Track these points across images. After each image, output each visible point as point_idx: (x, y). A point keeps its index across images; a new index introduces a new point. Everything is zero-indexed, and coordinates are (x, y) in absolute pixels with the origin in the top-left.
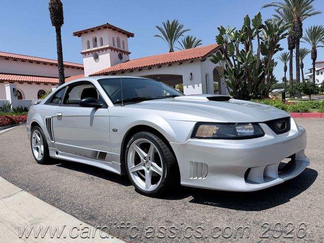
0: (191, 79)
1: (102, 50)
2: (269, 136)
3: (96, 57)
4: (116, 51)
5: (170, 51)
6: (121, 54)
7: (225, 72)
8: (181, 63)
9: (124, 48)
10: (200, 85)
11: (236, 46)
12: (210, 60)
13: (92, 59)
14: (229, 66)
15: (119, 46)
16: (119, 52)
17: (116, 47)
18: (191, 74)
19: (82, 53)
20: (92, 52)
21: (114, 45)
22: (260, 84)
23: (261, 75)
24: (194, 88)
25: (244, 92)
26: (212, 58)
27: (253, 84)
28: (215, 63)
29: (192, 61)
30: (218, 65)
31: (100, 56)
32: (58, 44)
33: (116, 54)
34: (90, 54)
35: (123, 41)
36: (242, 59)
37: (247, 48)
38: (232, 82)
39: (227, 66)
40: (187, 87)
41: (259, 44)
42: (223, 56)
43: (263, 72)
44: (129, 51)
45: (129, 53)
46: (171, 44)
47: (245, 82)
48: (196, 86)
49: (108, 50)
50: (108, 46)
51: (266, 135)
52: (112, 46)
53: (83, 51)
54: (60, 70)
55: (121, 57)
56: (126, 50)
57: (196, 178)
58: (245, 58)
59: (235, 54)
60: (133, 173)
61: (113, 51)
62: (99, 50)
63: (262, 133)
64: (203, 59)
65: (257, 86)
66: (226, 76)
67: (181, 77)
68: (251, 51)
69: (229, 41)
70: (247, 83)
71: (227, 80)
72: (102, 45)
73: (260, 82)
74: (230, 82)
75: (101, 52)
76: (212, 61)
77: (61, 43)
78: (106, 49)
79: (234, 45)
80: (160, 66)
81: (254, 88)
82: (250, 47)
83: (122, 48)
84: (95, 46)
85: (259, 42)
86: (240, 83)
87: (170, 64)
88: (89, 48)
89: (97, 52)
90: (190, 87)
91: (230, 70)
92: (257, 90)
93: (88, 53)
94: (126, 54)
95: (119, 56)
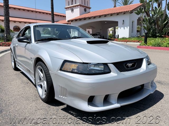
0: (123, 24)
1: (76, 6)
2: (114, 74)
3: (72, 10)
4: (83, 7)
5: (114, 7)
6: (86, 8)
7: (144, 20)
8: (118, 14)
9: (87, 5)
10: (128, 27)
11: (152, 4)
12: (135, 13)
13: (70, 11)
14: (146, 17)
15: (85, 4)
16: (84, 8)
17: (83, 4)
18: (123, 21)
19: (65, 8)
20: (70, 7)
21: (82, 3)
22: (164, 29)
23: (165, 23)
24: (124, 29)
25: (153, 33)
26: (136, 11)
27: (160, 28)
28: (138, 15)
29: (125, 13)
30: (139, 16)
31: (74, 10)
32: (51, 3)
33: (83, 9)
34: (70, 8)
35: (87, 1)
36: (154, 13)
37: (159, 6)
38: (147, 26)
39: (145, 16)
40: (120, 29)
41: (166, 4)
42: (143, 11)
43: (167, 21)
45: (90, 8)
46: (115, 3)
47: (155, 27)
48: (126, 28)
49: (79, 6)
50: (79, 4)
51: (111, 73)
52: (81, 4)
53: (66, 7)
54: (52, 17)
55: (85, 10)
56: (88, 6)
57: (62, 97)
58: (156, 12)
59: (151, 9)
60: (38, 85)
61: (81, 7)
62: (74, 7)
63: (109, 71)
64: (131, 12)
65: (162, 30)
66: (144, 23)
67: (117, 22)
68: (161, 8)
69: (148, 2)
70: (156, 27)
71: (144, 25)
72: (76, 3)
73: (164, 27)
74: (146, 27)
75: (75, 7)
76: (136, 13)
77: (53, 3)
78: (78, 6)
79: (151, 3)
80: (105, 16)
81: (160, 31)
82: (161, 6)
83: (86, 5)
84: (72, 4)
85: (166, 2)
86: (152, 27)
87: (111, 15)
88: (69, 5)
89: (73, 8)
90: (122, 28)
91: (146, 19)
92: (162, 32)
93: (68, 8)
94: (88, 9)
95: (84, 9)
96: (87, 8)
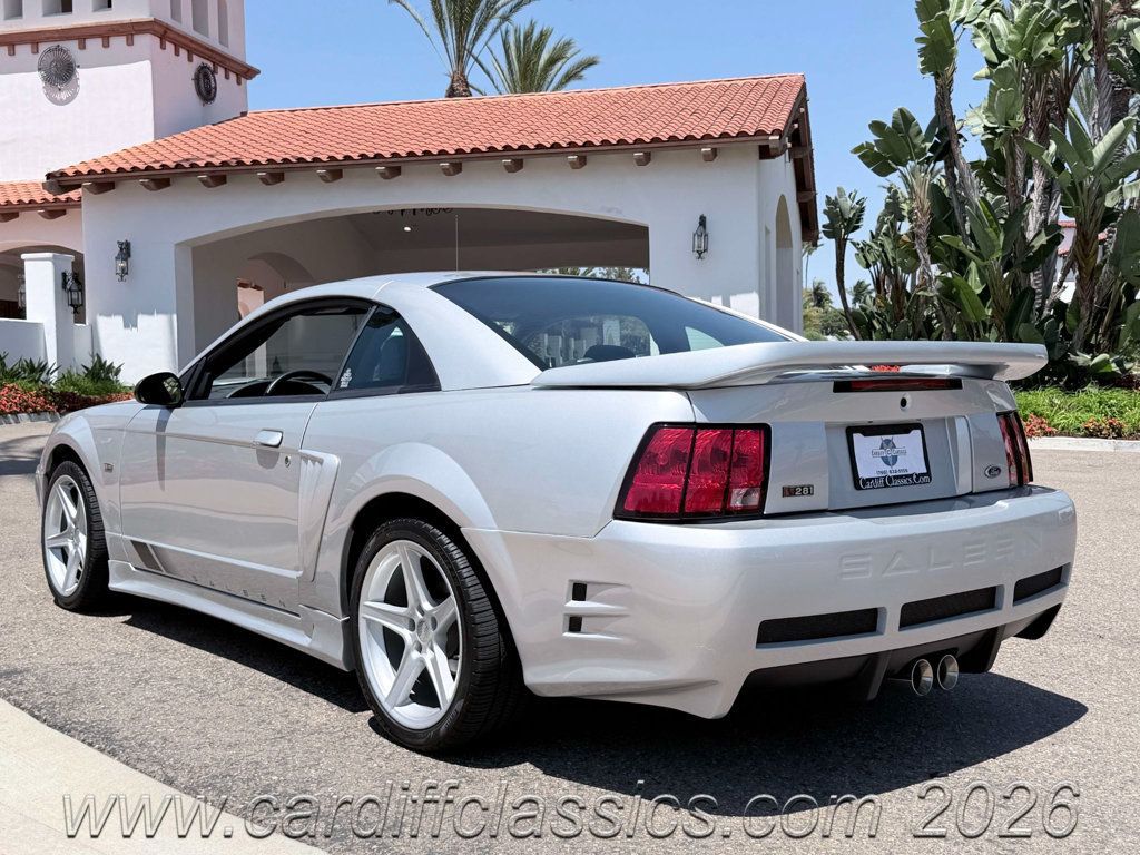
0: (701, 251)
1: (106, 33)
3: (61, 74)
4: (183, 53)
5: (452, 93)
6: (209, 71)
8: (648, 152)
9: (223, 38)
15: (199, 21)
16: (198, 61)
17: (185, 26)
18: (703, 221)
20: (34, 39)
21: (175, 13)
29: (718, 148)
31: (80, 72)
33: (186, 68)
34: (23, 50)
35: (221, 3)
44: (251, 62)
45: (247, 73)
46: (460, 56)
49: (142, 40)
50: (143, 16)
52: (167, 19)
55: (206, 92)
56: (231, 51)
61: (170, 47)
62: (82, 35)
75: (94, 45)
78: (130, 31)
83: (212, 40)
88: (16, 12)
89: (71, 46)
93: (9, 41)
94: (233, 77)
95: (197, 79)
96: (221, 71)
